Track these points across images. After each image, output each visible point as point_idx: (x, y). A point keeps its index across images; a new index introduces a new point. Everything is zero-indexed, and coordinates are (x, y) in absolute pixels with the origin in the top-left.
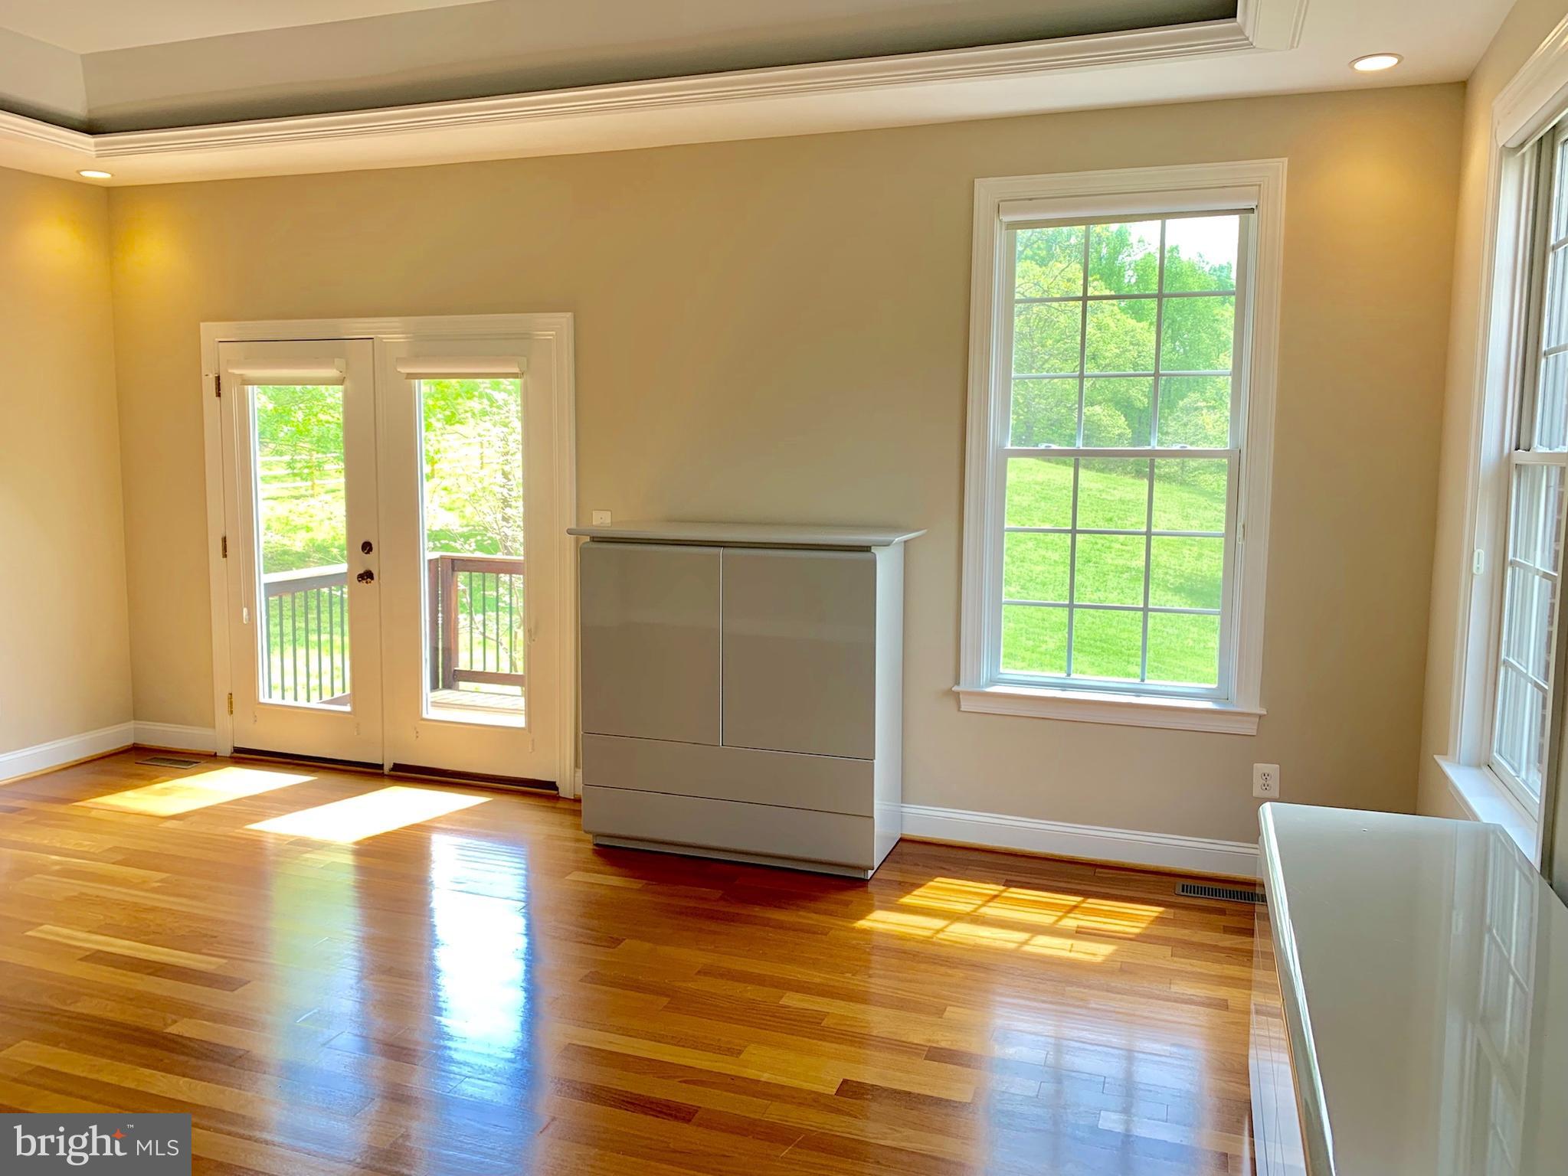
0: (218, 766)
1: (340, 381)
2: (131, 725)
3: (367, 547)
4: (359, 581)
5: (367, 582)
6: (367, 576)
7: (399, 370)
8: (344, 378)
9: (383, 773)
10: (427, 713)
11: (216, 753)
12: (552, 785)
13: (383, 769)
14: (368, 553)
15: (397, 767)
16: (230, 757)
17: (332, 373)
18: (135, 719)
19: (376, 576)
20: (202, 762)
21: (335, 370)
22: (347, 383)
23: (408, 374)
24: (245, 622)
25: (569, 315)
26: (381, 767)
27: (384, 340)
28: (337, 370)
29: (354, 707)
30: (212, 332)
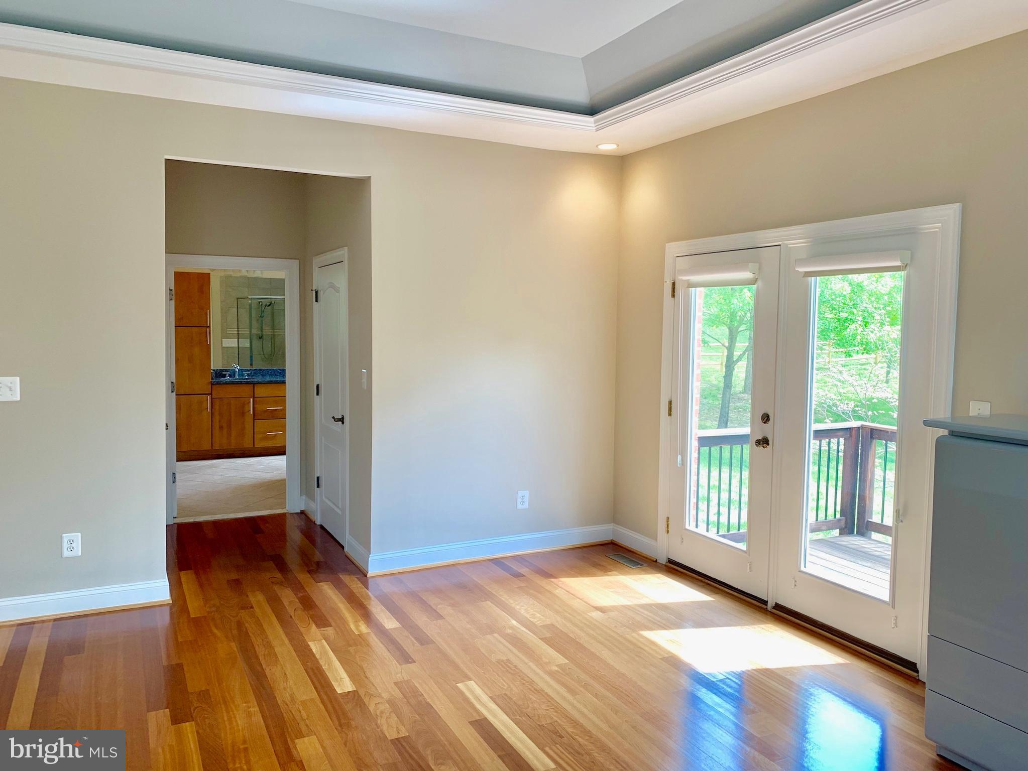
0: (653, 571)
1: (753, 282)
2: (611, 526)
3: (766, 418)
4: (757, 445)
5: (764, 447)
6: (764, 442)
7: (797, 270)
8: (757, 279)
9: (767, 608)
10: (805, 567)
11: (657, 560)
12: (912, 666)
13: (767, 605)
14: (765, 423)
15: (778, 607)
16: (665, 565)
17: (747, 275)
18: (614, 523)
19: (770, 443)
20: (645, 565)
21: (749, 273)
22: (760, 283)
23: (806, 272)
24: (679, 466)
25: (957, 206)
26: (765, 603)
27: (789, 246)
28: (750, 272)
29: (749, 546)
30: (674, 249)
